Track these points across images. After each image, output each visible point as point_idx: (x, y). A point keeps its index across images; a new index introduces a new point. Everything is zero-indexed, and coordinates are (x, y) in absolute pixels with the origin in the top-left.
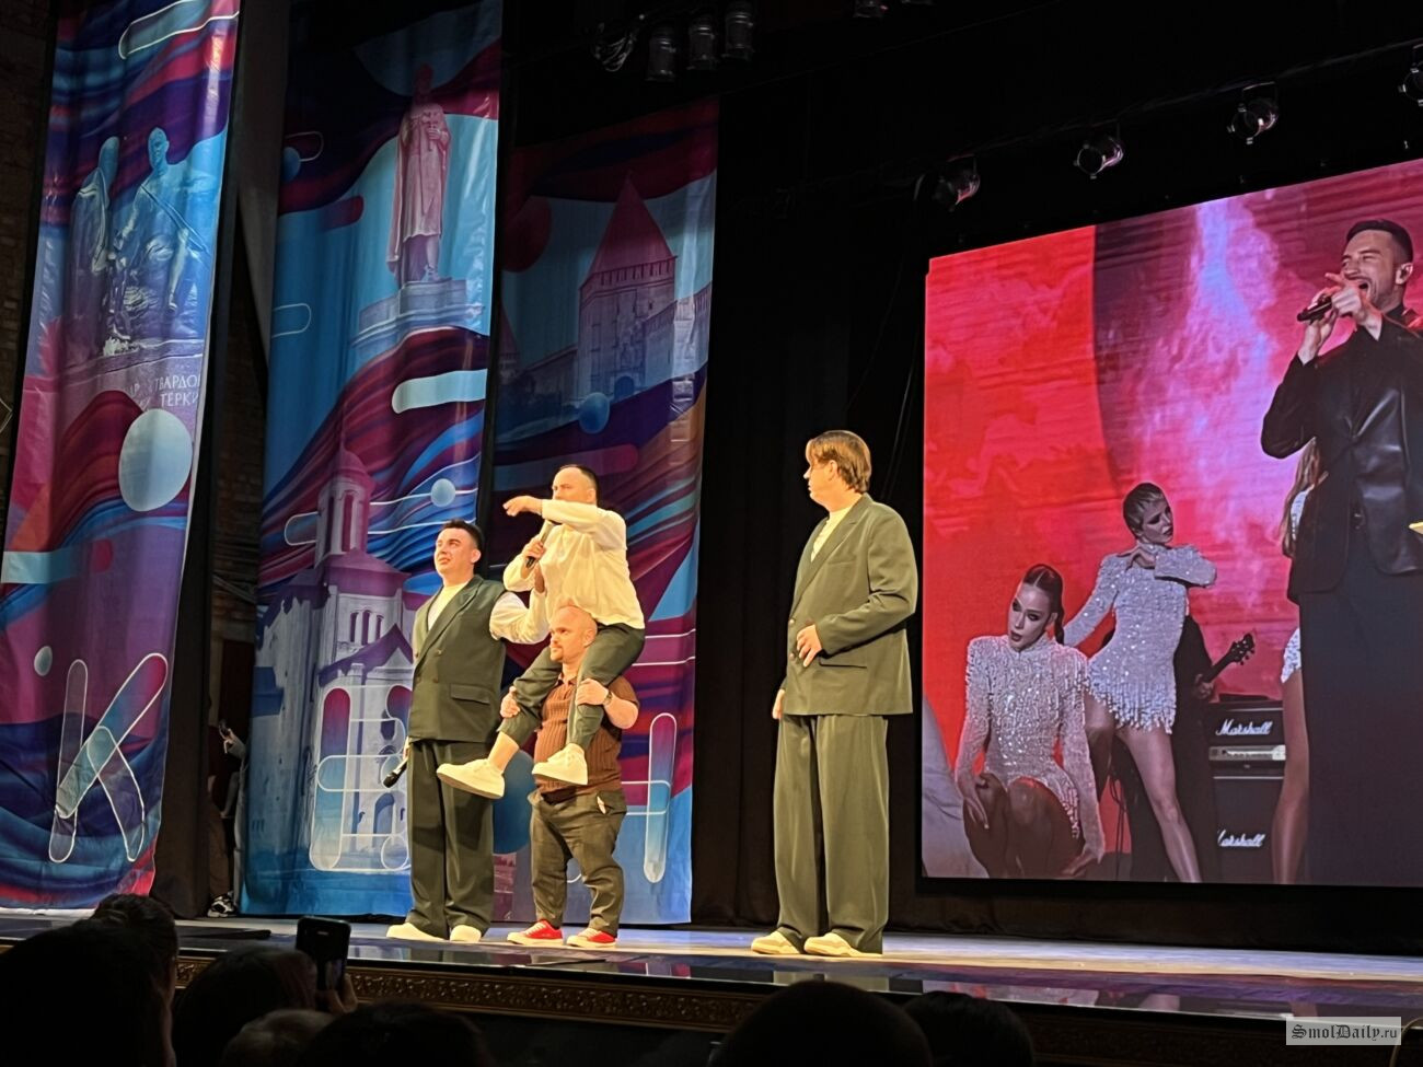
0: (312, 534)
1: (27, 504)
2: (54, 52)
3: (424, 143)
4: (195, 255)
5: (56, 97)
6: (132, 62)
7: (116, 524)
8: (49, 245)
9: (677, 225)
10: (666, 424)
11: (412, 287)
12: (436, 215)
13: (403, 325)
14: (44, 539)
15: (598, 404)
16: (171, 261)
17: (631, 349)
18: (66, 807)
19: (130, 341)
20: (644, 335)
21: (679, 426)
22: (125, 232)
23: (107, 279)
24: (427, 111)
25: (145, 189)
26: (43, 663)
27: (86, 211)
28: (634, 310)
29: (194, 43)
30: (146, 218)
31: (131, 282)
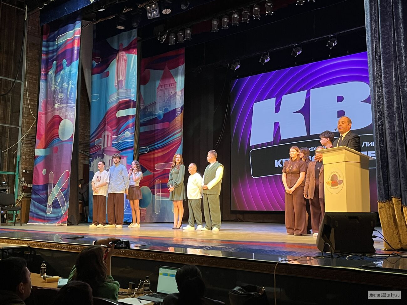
0: (100, 143)
1: (40, 139)
2: (42, 43)
3: (121, 60)
4: (73, 86)
5: (43, 52)
6: (58, 45)
7: (58, 143)
8: (43, 84)
9: (177, 75)
10: (175, 118)
11: (120, 91)
12: (125, 75)
13: (118, 99)
14: (44, 146)
15: (161, 113)
16: (68, 88)
17: (167, 102)
18: (50, 203)
19: (60, 105)
20: (170, 99)
21: (178, 118)
22: (58, 81)
23: (55, 92)
24: (122, 53)
25: (62, 72)
26: (44, 173)
27: (50, 77)
28: (168, 93)
29: (71, 41)
30: (62, 79)
31: (60, 92)
